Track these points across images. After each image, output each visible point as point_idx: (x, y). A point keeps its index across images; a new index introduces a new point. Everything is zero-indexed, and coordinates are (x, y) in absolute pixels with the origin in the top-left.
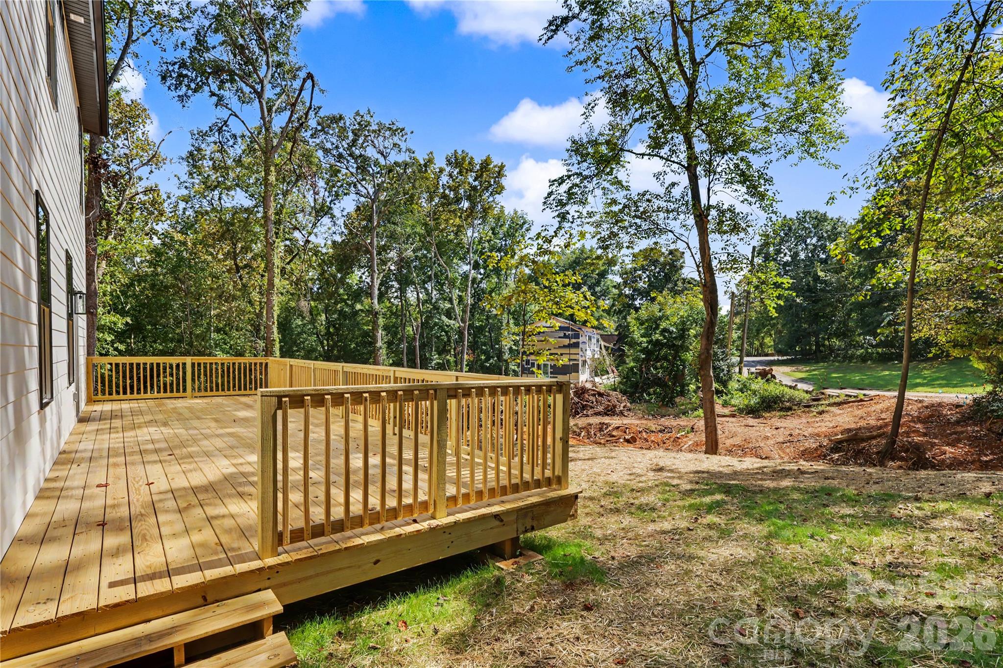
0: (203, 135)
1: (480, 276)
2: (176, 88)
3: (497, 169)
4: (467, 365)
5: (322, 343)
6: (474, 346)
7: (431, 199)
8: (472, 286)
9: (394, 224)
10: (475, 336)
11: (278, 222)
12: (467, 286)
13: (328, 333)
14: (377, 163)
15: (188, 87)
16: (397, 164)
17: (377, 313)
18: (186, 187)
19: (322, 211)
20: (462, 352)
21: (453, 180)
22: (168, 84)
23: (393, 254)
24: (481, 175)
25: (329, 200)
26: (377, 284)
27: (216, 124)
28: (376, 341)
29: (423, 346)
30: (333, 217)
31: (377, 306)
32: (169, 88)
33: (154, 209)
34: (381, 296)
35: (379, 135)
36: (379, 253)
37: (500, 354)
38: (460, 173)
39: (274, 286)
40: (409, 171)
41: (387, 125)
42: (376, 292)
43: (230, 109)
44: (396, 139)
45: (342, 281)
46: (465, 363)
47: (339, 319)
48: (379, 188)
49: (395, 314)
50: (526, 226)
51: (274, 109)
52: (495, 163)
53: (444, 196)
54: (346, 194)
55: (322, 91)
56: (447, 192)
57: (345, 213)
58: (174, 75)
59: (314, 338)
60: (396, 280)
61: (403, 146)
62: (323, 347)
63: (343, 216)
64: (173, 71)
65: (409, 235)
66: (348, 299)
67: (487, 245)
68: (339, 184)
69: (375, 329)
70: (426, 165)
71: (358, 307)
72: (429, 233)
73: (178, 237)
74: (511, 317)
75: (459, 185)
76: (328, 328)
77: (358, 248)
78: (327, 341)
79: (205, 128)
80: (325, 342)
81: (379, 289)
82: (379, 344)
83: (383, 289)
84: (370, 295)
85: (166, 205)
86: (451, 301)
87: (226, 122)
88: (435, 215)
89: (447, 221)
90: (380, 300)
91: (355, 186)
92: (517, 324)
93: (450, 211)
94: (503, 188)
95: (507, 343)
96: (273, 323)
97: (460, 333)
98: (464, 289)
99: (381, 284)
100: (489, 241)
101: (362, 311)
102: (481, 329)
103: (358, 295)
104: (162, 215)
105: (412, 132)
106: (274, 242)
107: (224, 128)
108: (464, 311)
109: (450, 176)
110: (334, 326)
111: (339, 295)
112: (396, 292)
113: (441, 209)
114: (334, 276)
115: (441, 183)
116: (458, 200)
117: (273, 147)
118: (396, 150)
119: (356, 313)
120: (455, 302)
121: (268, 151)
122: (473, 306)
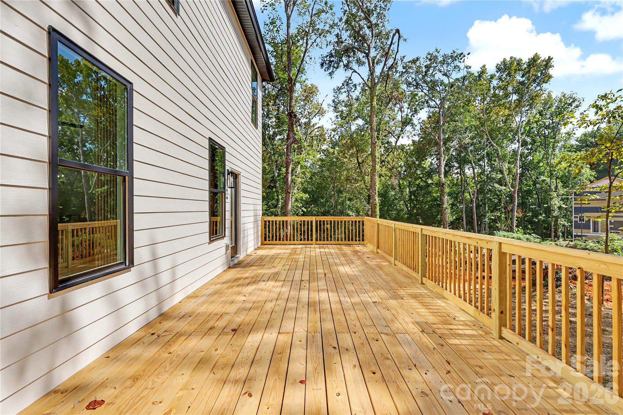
0: (339, 89)
1: (526, 151)
2: (328, 69)
3: (545, 63)
4: (516, 220)
5: (407, 205)
6: (523, 205)
7: (484, 99)
8: (521, 160)
9: (455, 121)
10: (523, 198)
11: (378, 131)
12: (516, 160)
13: (410, 199)
14: (442, 83)
15: (334, 67)
16: (457, 80)
17: (443, 184)
18: (335, 124)
19: (406, 122)
20: (512, 210)
21: (503, 81)
22: (324, 68)
23: (455, 143)
24: (529, 72)
25: (410, 115)
26: (443, 163)
27: (345, 81)
28: (443, 203)
29: (478, 206)
30: (413, 125)
31: (443, 180)
32: (325, 70)
33: (321, 138)
34: (446, 173)
35: (443, 64)
36: (445, 144)
37: (548, 211)
38: (509, 75)
39: (375, 170)
40: (466, 83)
41: (450, 55)
42: (443, 170)
43: (352, 69)
44: (457, 63)
45: (420, 165)
46: (515, 219)
47: (417, 190)
48: (443, 100)
49: (456, 185)
50: (576, 103)
51: (376, 61)
52: (543, 59)
53: (495, 95)
54: (421, 109)
55: (405, 40)
56: (497, 92)
57: (420, 121)
58: (327, 62)
59: (402, 202)
60: (457, 162)
61: (462, 65)
62: (407, 208)
63: (419, 123)
64: (327, 60)
65: (467, 128)
66: (423, 177)
67: (535, 125)
68: (417, 103)
69: (442, 194)
70: (480, 76)
71: (430, 181)
72: (483, 125)
73: (331, 150)
74: (558, 181)
75: (509, 84)
76: (410, 196)
77: (430, 142)
78: (410, 204)
79: (340, 85)
80: (409, 205)
81: (445, 169)
82: (445, 206)
83: (447, 168)
84: (439, 173)
85: (326, 135)
86: (501, 172)
87: (350, 78)
88: (487, 111)
89: (497, 114)
90: (445, 176)
91: (427, 102)
92: (564, 187)
93: (500, 105)
94: (550, 77)
95: (556, 202)
96: (375, 193)
97: (511, 197)
98: (514, 162)
99: (446, 165)
100: (536, 122)
101: (432, 184)
102: (529, 192)
103: (429, 174)
104: (325, 140)
105: (469, 54)
106: (376, 142)
107: (350, 82)
108: (514, 179)
109: (500, 79)
110: (414, 195)
111: (417, 174)
112: (456, 169)
113: (492, 105)
114: (414, 163)
115: (492, 86)
116: (507, 96)
117: (375, 84)
118: (457, 70)
119: (428, 185)
120: (506, 173)
121: (372, 88)
122: (522, 175)
